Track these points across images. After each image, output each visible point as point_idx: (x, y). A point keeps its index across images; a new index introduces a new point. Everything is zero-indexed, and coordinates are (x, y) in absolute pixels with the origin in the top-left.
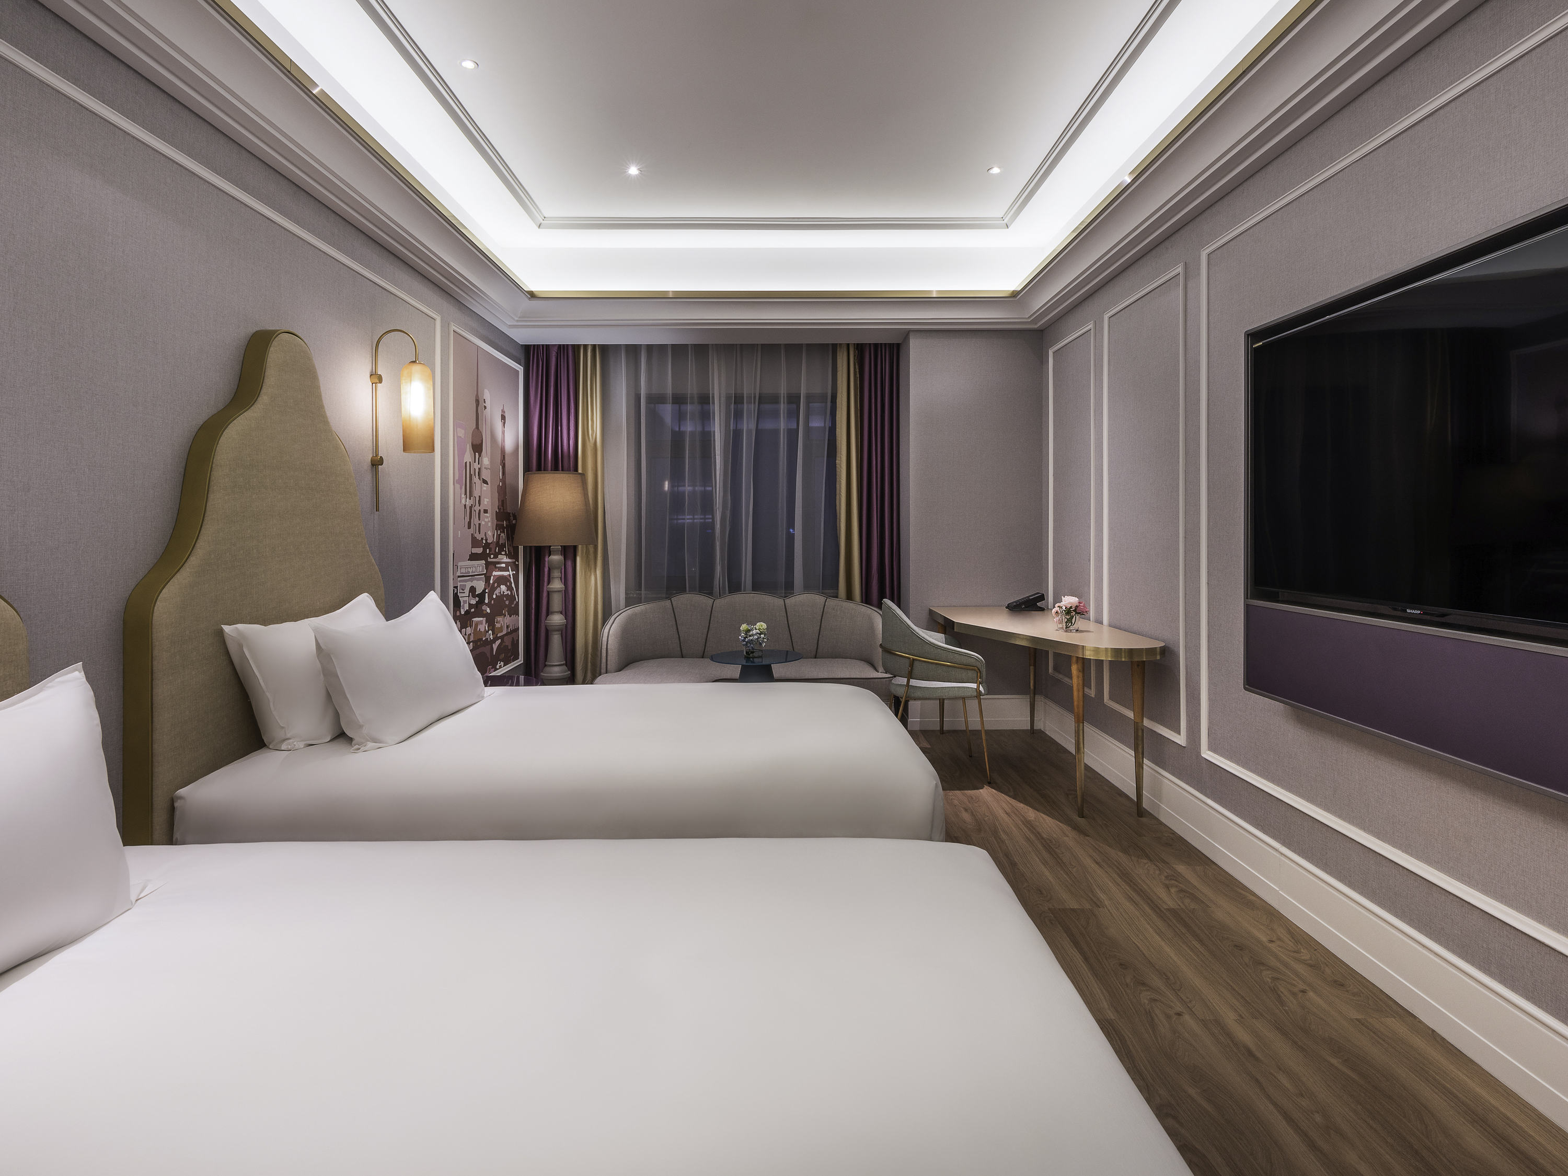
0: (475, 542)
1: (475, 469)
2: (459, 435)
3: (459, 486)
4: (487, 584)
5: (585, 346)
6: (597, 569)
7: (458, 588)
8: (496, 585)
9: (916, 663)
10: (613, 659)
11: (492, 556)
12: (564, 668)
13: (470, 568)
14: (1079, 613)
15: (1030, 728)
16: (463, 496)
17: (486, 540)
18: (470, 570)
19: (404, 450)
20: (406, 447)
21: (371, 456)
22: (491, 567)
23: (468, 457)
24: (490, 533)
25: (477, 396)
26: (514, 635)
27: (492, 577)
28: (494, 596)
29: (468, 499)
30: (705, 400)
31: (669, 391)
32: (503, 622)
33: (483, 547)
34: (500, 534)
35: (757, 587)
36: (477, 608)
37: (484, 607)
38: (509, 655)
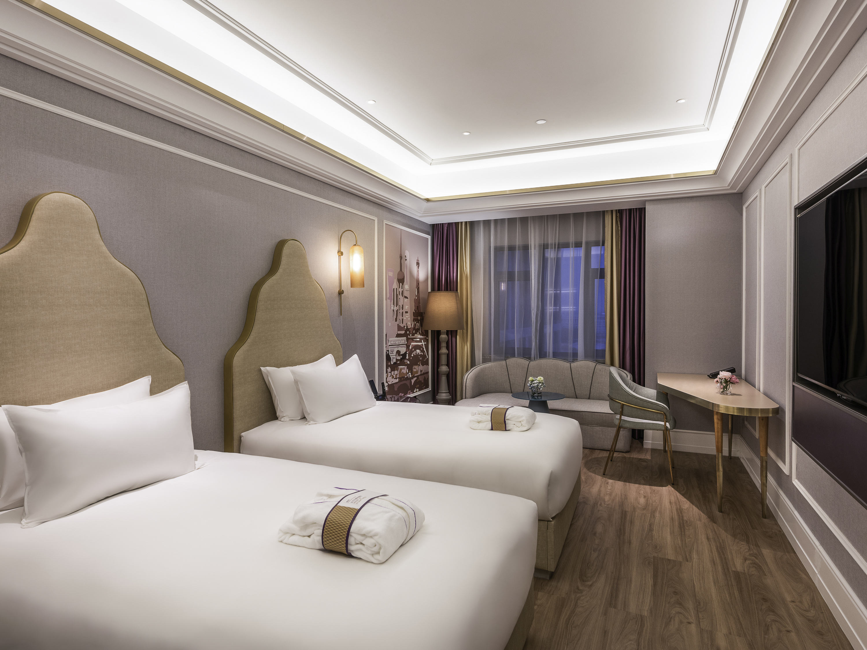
0: (400, 328)
1: (399, 291)
2: (389, 275)
3: (390, 300)
4: (408, 349)
5: (462, 223)
6: (468, 343)
7: (389, 351)
8: (413, 350)
9: (625, 407)
10: (469, 392)
11: (411, 335)
12: (448, 394)
13: (397, 341)
14: (732, 383)
15: (728, 455)
16: (392, 305)
17: (407, 327)
18: (397, 342)
19: (351, 287)
20: (352, 285)
21: (338, 290)
22: (410, 341)
23: (395, 285)
24: (409, 323)
25: (401, 254)
26: (425, 375)
27: (411, 346)
28: (412, 355)
29: (395, 307)
30: (526, 248)
31: (506, 244)
32: (418, 369)
33: (405, 330)
34: (416, 324)
35: (556, 355)
36: (401, 361)
37: (405, 361)
38: (422, 386)
